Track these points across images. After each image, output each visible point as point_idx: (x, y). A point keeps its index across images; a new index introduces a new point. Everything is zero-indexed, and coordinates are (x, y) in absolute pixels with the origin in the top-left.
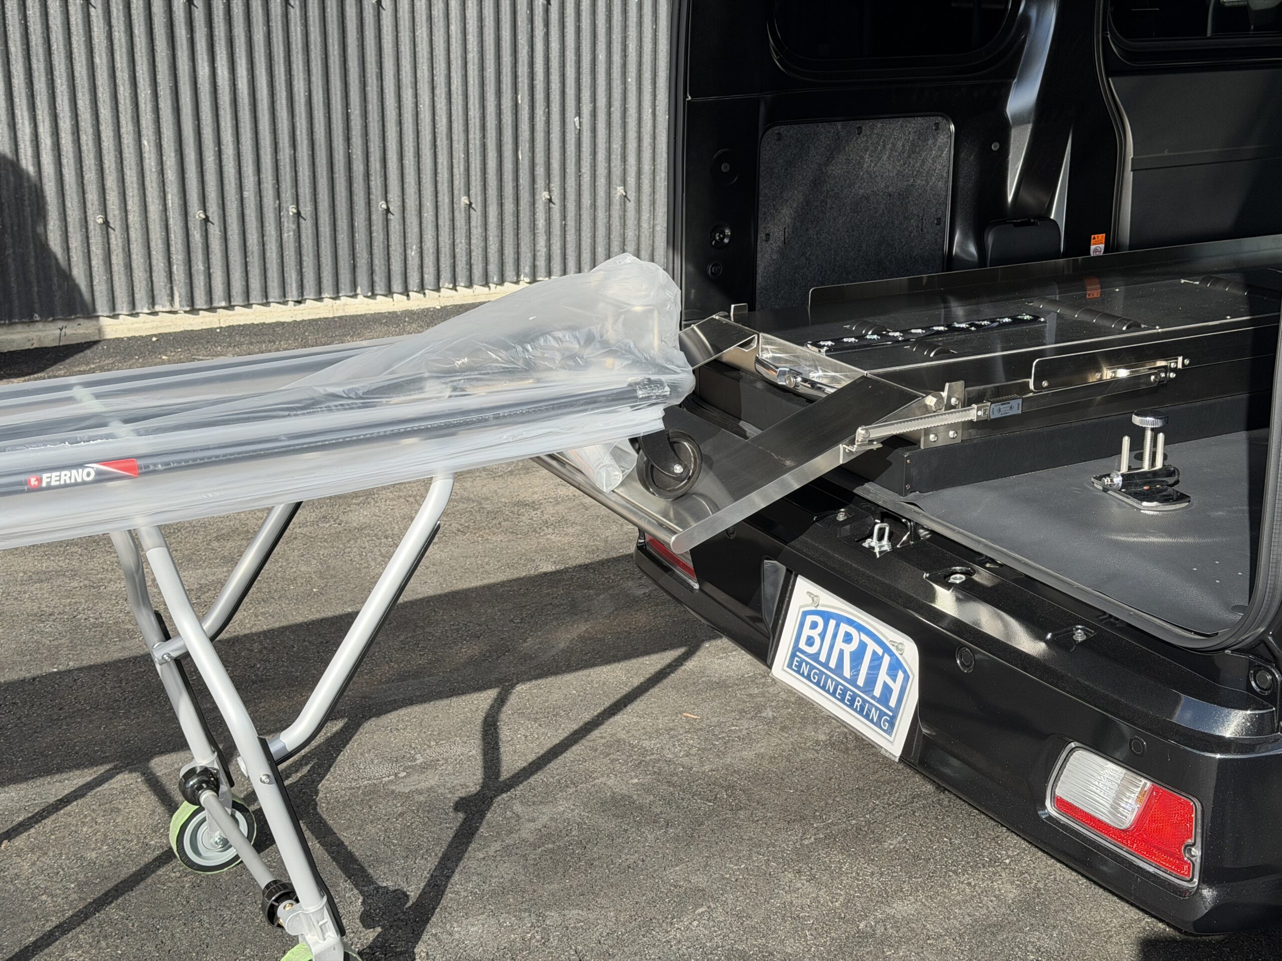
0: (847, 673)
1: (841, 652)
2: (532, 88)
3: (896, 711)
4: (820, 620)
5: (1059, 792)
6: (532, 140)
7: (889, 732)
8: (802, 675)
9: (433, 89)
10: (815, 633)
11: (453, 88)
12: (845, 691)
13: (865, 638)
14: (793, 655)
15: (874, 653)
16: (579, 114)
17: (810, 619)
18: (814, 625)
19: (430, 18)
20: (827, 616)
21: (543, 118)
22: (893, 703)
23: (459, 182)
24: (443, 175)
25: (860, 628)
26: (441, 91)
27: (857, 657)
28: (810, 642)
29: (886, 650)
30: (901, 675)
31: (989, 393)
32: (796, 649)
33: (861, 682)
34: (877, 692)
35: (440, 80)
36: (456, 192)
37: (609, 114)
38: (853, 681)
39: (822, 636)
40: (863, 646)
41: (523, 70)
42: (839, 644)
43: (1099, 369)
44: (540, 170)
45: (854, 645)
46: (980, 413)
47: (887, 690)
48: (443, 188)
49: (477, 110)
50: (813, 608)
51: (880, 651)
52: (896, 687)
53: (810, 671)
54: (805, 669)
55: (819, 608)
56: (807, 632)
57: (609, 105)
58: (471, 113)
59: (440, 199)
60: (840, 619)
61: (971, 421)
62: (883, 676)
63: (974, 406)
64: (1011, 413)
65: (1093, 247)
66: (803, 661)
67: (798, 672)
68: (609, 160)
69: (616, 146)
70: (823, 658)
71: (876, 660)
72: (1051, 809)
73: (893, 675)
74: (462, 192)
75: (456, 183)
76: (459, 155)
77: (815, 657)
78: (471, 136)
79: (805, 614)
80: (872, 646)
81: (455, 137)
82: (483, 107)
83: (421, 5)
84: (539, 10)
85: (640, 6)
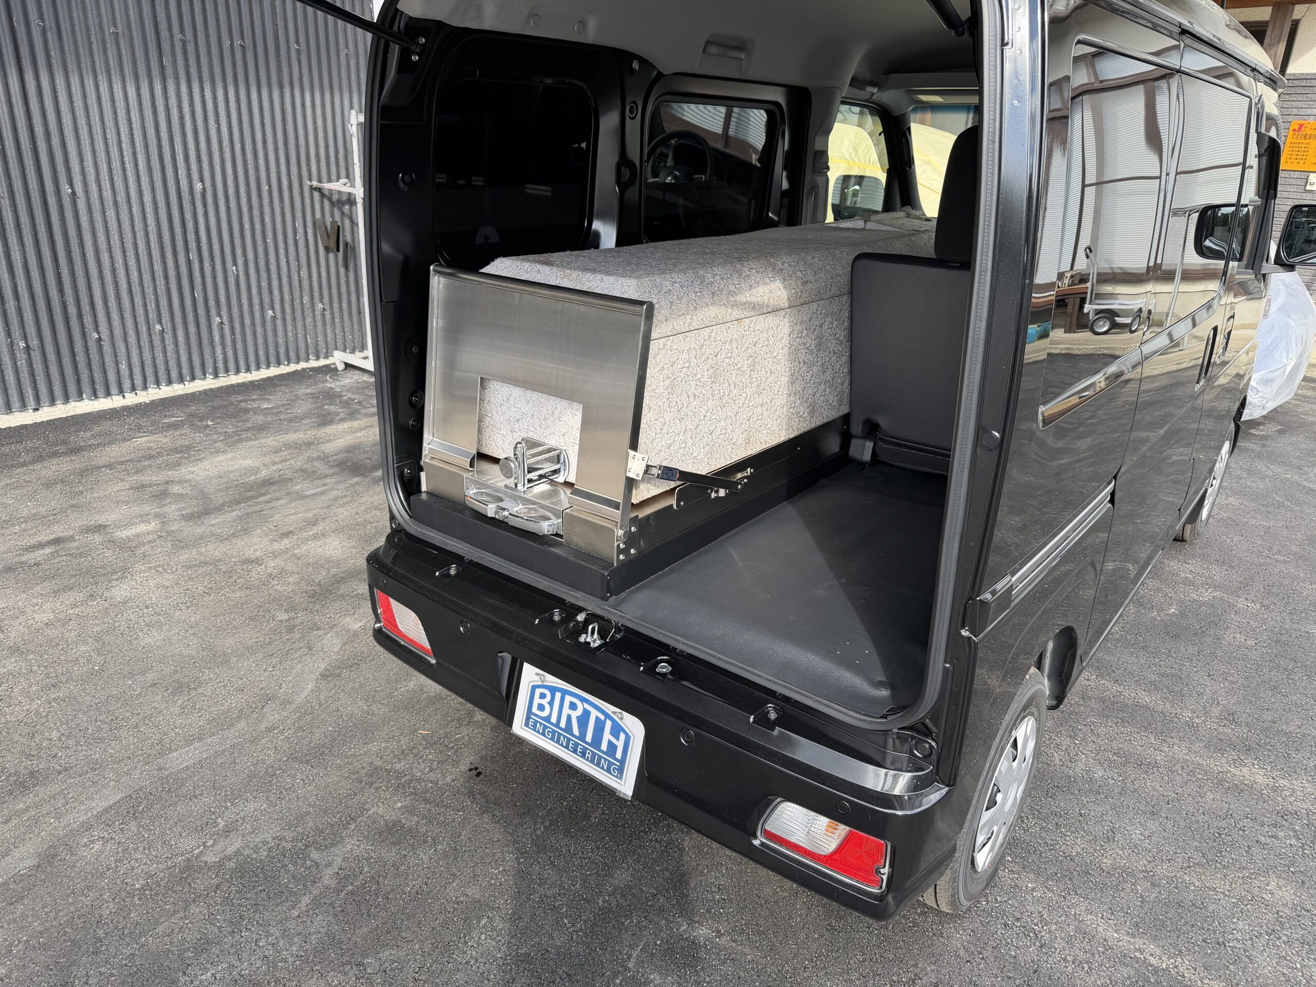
0: (576, 731)
2: (199, 249)
3: (623, 761)
4: (548, 693)
5: (768, 827)
6: (204, 284)
7: (619, 777)
8: (538, 732)
9: (124, 252)
10: (544, 702)
11: (140, 250)
12: (576, 744)
13: (588, 708)
14: (528, 718)
15: (598, 718)
16: (235, 263)
17: (538, 691)
19: (116, 203)
20: (552, 690)
21: (210, 269)
22: (619, 755)
23: (152, 315)
24: (140, 311)
25: (583, 700)
26: (131, 253)
27: (583, 720)
28: (541, 707)
29: (607, 716)
30: (622, 736)
32: (530, 713)
33: (589, 738)
34: (604, 747)
35: (129, 246)
36: (151, 322)
37: (257, 264)
38: (582, 737)
39: (551, 703)
40: (586, 714)
41: (191, 237)
42: (566, 710)
44: (212, 303)
45: (579, 711)
47: (612, 747)
48: (141, 320)
49: (160, 265)
50: (541, 684)
51: (602, 717)
52: (620, 744)
53: (544, 729)
54: (539, 728)
55: (545, 684)
56: (537, 700)
57: (256, 257)
58: (156, 267)
59: (140, 327)
60: (564, 692)
62: (607, 736)
66: (536, 722)
67: (534, 730)
68: (260, 293)
69: (264, 284)
70: (553, 720)
71: (600, 723)
72: (761, 837)
73: (615, 735)
74: (155, 322)
75: (150, 316)
76: (150, 297)
77: (548, 719)
78: (158, 283)
79: (534, 689)
80: (594, 713)
81: (146, 285)
82: (164, 263)
83: (108, 193)
84: (198, 197)
85: (270, 192)
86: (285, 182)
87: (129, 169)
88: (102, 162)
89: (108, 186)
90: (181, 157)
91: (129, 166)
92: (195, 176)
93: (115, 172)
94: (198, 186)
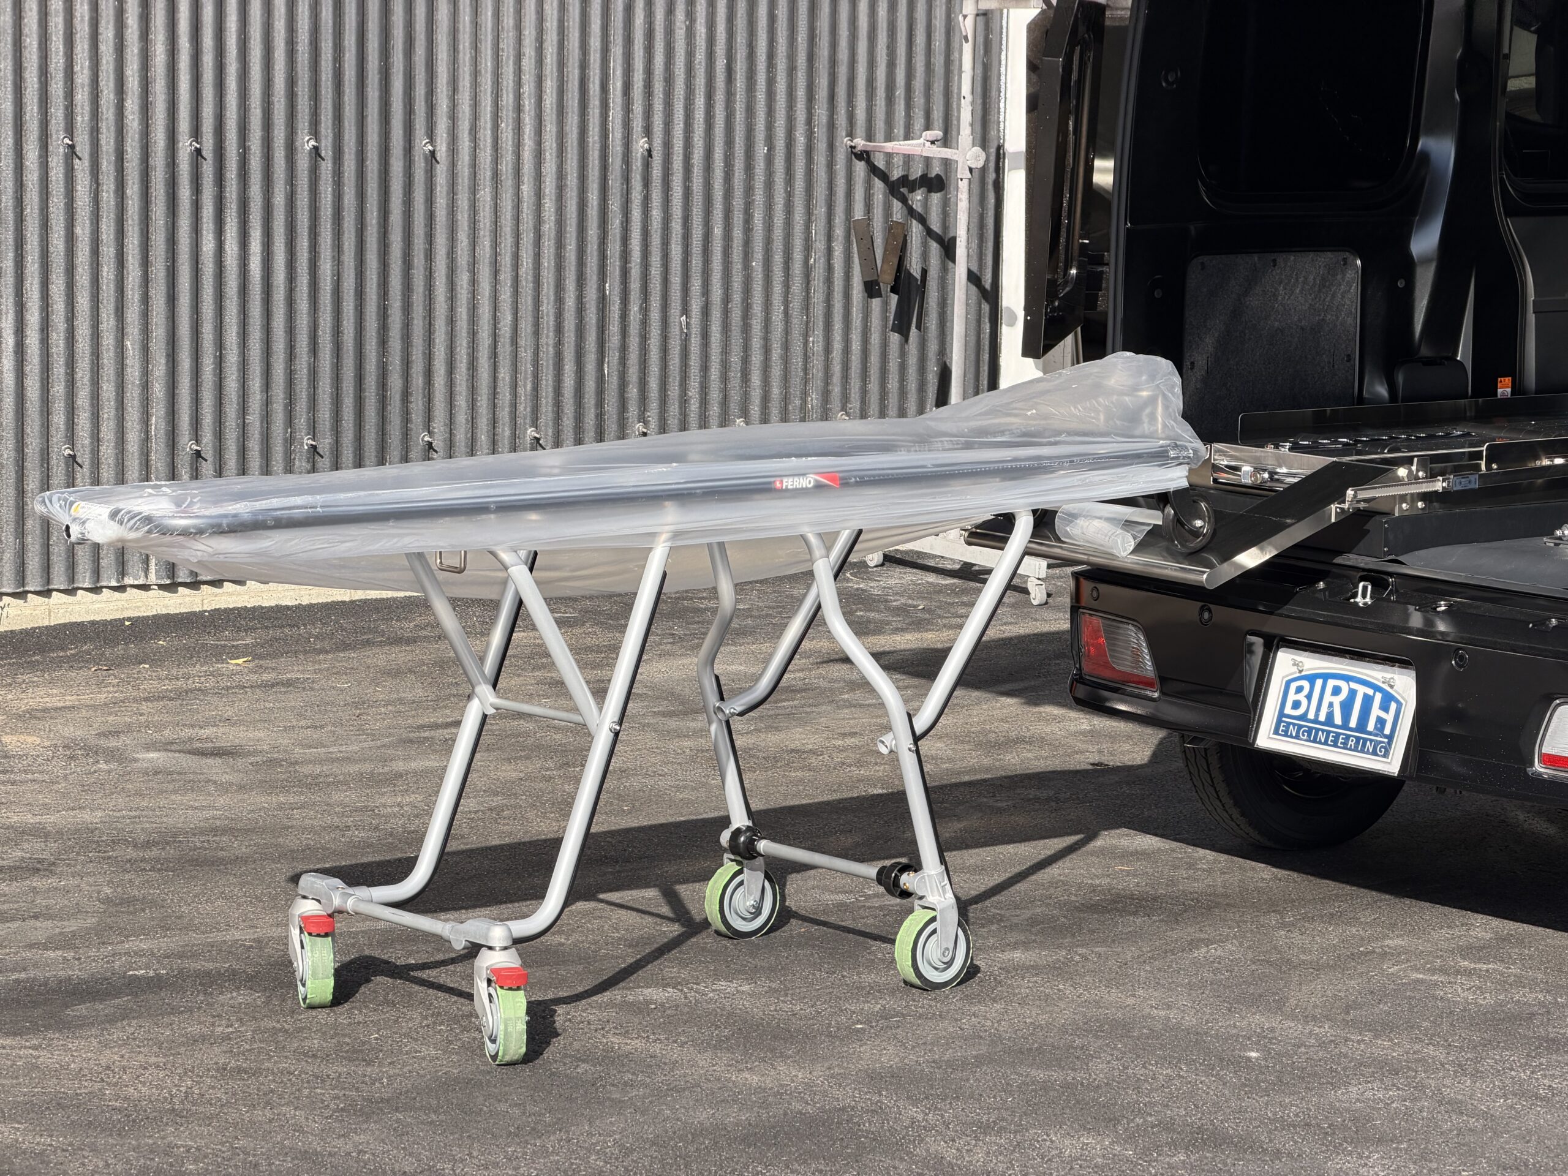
0: (1338, 720)
1: (1331, 705)
2: (625, 273)
3: (1390, 737)
4: (1306, 684)
5: (1544, 751)
6: (624, 348)
7: (1386, 755)
8: (1291, 736)
9: (496, 273)
10: (1301, 697)
11: (522, 271)
12: (1338, 735)
13: (1353, 685)
14: (1279, 721)
15: (1366, 696)
16: (685, 310)
17: (1293, 687)
18: (1299, 690)
19: (496, 175)
20: (1312, 679)
21: (639, 317)
22: (1387, 731)
23: (525, 408)
24: (505, 396)
25: (1347, 679)
26: (506, 276)
27: (1347, 706)
28: (1296, 705)
29: (1377, 688)
30: (1393, 706)
31: (1449, 470)
32: (1281, 714)
33: (1353, 723)
34: (1371, 727)
35: (506, 260)
36: (519, 421)
37: (726, 312)
38: (1345, 725)
39: (1309, 697)
40: (1353, 693)
41: (614, 248)
42: (1328, 697)
43: (1537, 457)
44: (633, 392)
45: (1343, 695)
46: (1444, 484)
47: (1381, 722)
48: (504, 414)
49: (552, 303)
50: (1298, 675)
51: (1370, 692)
52: (1389, 718)
53: (1298, 732)
54: (1293, 730)
55: (1303, 673)
56: (1292, 697)
57: (726, 299)
58: (544, 308)
59: (499, 430)
60: (1326, 677)
61: (1436, 492)
62: (1376, 712)
63: (1440, 478)
64: (1470, 487)
65: (1500, 391)
66: (1289, 724)
67: (1286, 735)
68: (724, 378)
69: (735, 359)
70: (1311, 716)
71: (1368, 701)
72: (1538, 767)
73: (1385, 708)
74: (528, 421)
75: (521, 408)
76: (525, 367)
77: (1303, 717)
78: (543, 341)
79: (1288, 684)
80: (1362, 690)
81: (522, 342)
82: (559, 300)
83: (485, 156)
84: (637, 165)
85: (769, 160)
86: (800, 139)
87: (527, 108)
88: (485, 94)
89: (489, 141)
90: (619, 84)
91: (528, 104)
92: (638, 124)
93: (503, 114)
94: (640, 145)
